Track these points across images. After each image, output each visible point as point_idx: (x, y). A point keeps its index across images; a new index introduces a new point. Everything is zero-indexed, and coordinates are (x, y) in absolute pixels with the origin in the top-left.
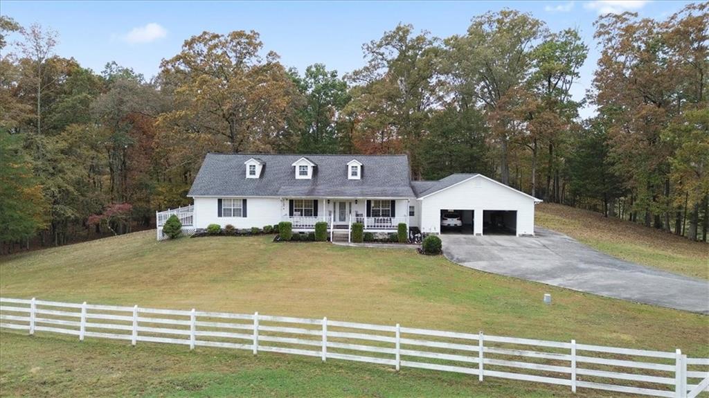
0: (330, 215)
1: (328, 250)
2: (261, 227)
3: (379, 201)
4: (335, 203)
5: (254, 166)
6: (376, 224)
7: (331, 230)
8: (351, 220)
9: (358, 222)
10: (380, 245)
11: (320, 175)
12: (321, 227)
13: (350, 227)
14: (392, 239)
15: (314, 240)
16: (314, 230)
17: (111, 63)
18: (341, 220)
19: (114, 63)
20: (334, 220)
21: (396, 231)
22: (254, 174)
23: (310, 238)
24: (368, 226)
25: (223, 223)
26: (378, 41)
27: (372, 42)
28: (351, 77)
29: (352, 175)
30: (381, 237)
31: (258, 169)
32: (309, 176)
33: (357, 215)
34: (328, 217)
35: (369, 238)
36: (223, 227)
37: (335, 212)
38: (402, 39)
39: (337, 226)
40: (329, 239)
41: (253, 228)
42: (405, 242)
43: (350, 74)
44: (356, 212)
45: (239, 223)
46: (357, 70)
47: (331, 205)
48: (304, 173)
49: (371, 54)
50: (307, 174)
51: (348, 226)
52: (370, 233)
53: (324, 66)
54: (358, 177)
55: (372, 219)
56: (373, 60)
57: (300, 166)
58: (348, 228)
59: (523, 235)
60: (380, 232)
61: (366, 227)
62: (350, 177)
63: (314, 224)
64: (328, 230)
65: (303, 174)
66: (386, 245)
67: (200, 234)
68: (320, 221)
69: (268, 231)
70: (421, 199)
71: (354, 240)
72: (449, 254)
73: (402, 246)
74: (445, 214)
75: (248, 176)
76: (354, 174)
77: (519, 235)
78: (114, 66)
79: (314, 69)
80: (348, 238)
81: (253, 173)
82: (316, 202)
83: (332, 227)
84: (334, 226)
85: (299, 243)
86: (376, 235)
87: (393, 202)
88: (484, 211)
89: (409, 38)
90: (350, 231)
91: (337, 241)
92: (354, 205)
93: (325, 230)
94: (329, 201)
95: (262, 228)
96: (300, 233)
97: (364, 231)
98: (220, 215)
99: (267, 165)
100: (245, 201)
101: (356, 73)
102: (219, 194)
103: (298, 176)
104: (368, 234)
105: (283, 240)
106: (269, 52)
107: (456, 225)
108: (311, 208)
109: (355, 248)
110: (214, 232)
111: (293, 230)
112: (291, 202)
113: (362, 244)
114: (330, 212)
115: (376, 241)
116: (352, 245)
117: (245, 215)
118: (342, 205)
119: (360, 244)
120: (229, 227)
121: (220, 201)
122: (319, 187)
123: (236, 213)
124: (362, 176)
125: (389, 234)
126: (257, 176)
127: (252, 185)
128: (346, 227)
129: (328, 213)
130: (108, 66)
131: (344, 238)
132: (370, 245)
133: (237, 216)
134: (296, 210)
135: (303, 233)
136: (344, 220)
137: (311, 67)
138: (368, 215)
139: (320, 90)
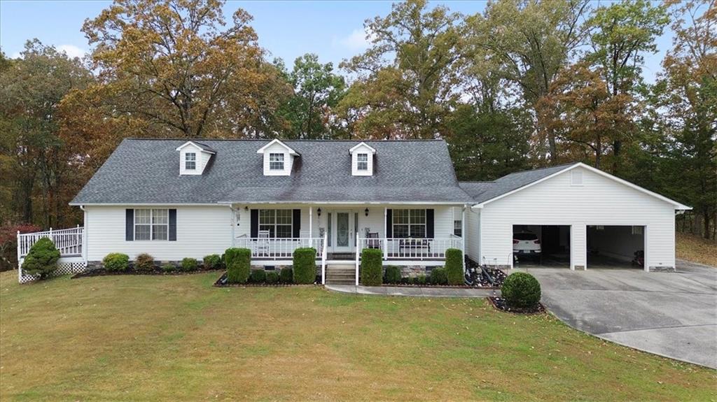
0: (322, 235)
1: (317, 303)
2: (199, 257)
3: (406, 211)
4: (330, 215)
5: (194, 154)
6: (404, 251)
7: (323, 263)
8: (359, 245)
9: (371, 247)
10: (414, 289)
11: (304, 168)
12: (305, 258)
13: (358, 257)
14: (435, 279)
15: (290, 282)
16: (291, 263)
17: (32, 41)
18: (340, 244)
19: (36, 40)
20: (329, 245)
21: (443, 264)
22: (194, 168)
23: (285, 278)
24: (390, 255)
25: (133, 250)
26: (384, 17)
27: (376, 18)
28: (350, 65)
29: (359, 168)
30: (413, 275)
31: (202, 160)
32: (287, 170)
33: (369, 235)
34: (318, 239)
35: (393, 277)
36: (133, 258)
37: (329, 228)
38: (414, 15)
39: (334, 254)
40: (319, 279)
41: (185, 260)
42: (461, 284)
43: (349, 62)
44: (367, 230)
45: (162, 251)
46: (358, 56)
47: (324, 217)
48: (278, 166)
49: (376, 34)
50: (282, 168)
51: (355, 254)
52: (395, 268)
53: (317, 57)
54: (369, 172)
55: (395, 242)
56: (377, 40)
57: (271, 155)
58: (354, 259)
59: (658, 269)
60: (412, 265)
61: (386, 257)
62: (355, 172)
63: (292, 252)
64: (317, 263)
65: (277, 168)
66: (427, 291)
67: (93, 271)
68: (303, 245)
69: (213, 264)
70: (481, 206)
71: (365, 282)
72: (557, 309)
73: (457, 291)
74: (521, 233)
75: (183, 171)
76: (362, 166)
77: (650, 268)
78: (36, 45)
79: (304, 61)
80: (354, 277)
81: (191, 166)
82: (297, 213)
83: (324, 257)
84: (328, 254)
85: (262, 288)
86: (406, 270)
87: (430, 213)
88: (588, 227)
89: (423, 12)
90: (357, 263)
91: (334, 283)
92: (362, 217)
93: (311, 263)
94: (319, 211)
95: (202, 260)
96: (267, 268)
97: (384, 263)
98: (129, 237)
99: (218, 155)
100: (173, 213)
101: (356, 60)
102: (128, 200)
103: (268, 171)
104: (390, 269)
105: (233, 282)
106: (237, 10)
107: (533, 251)
108: (289, 224)
109: (369, 297)
110: (116, 267)
111: (253, 263)
112: (254, 213)
113: (381, 289)
114: (322, 231)
115: (406, 282)
116: (362, 290)
117: (173, 237)
118: (343, 217)
119: (378, 288)
120: (142, 258)
121: (129, 213)
122: (303, 188)
123: (158, 234)
124: (375, 171)
125: (428, 268)
126: (199, 170)
127: (188, 186)
128: (350, 256)
129: (318, 232)
130: (29, 44)
131: (347, 278)
132: (397, 291)
133: (160, 238)
134: (262, 228)
135: (272, 268)
136: (346, 244)
137: (300, 58)
138: (389, 235)
139: (311, 85)
